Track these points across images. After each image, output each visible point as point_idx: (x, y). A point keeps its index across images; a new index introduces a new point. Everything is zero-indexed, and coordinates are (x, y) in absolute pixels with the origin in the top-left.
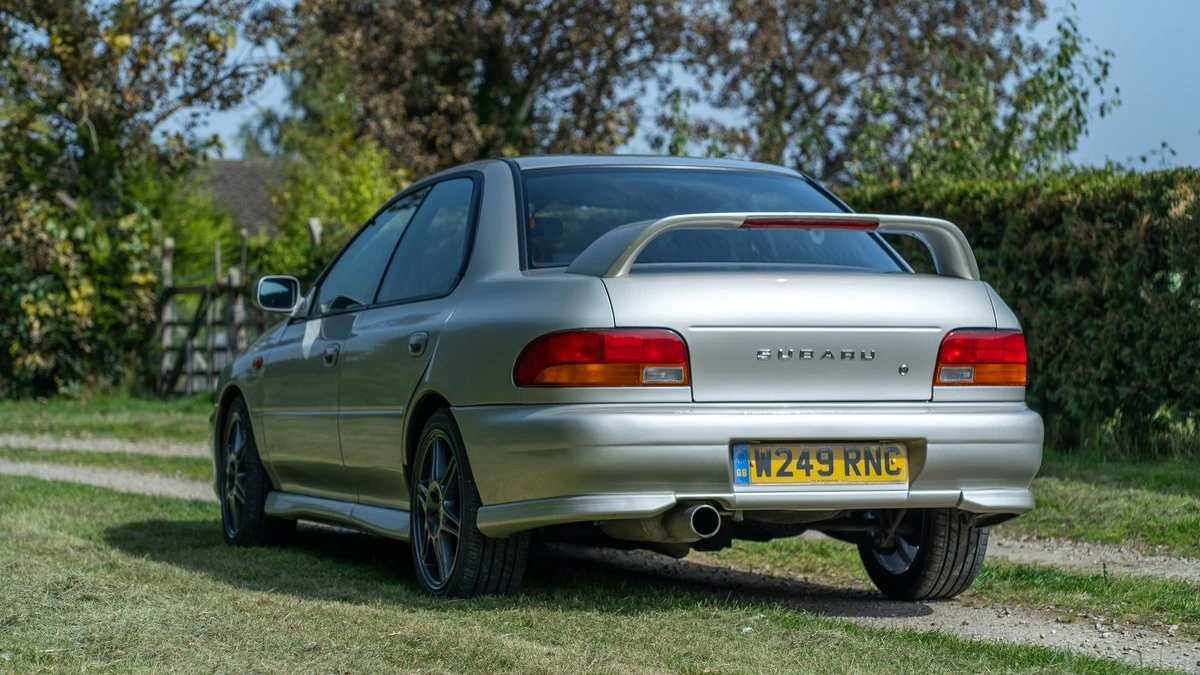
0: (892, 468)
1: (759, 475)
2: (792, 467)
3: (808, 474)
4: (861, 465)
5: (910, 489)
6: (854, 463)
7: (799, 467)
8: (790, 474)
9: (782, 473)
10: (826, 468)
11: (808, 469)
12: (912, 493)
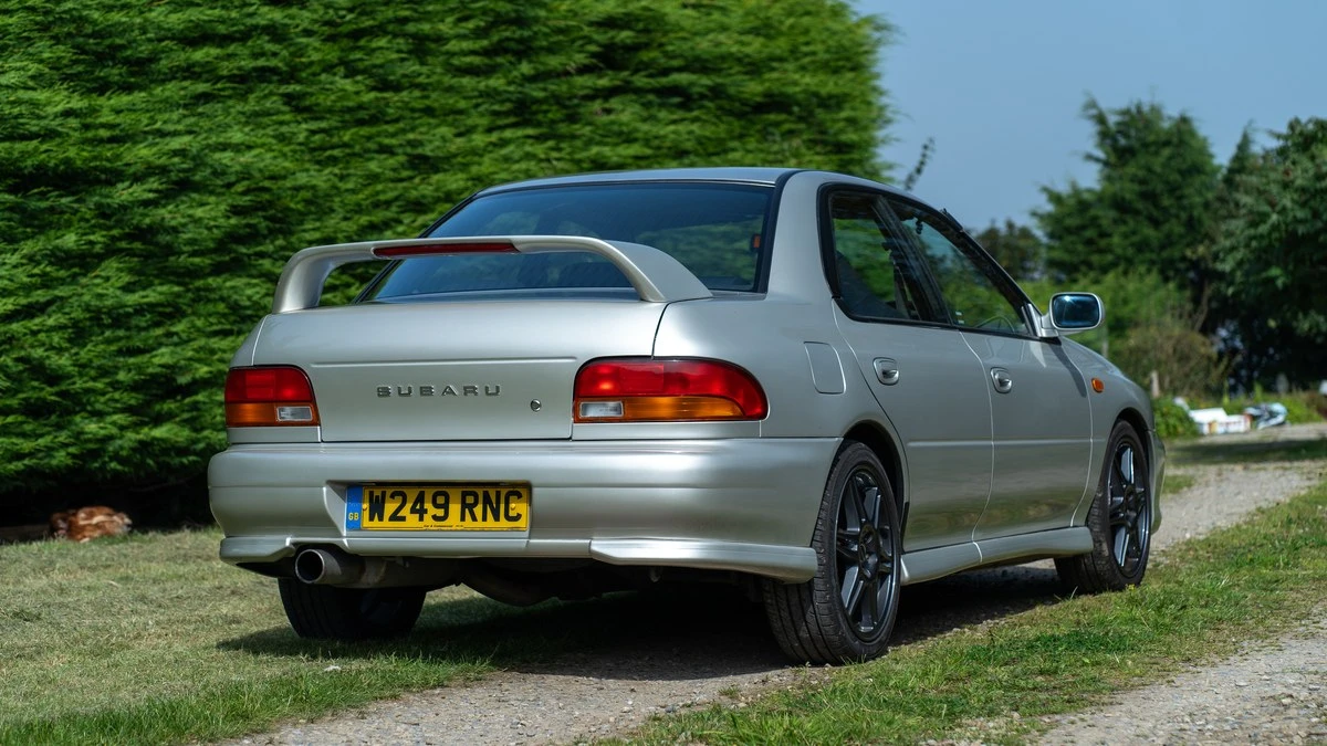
0: (512, 514)
1: (371, 519)
2: (405, 512)
3: (421, 519)
4: (478, 510)
5: (530, 538)
6: (471, 507)
7: (413, 511)
8: (403, 519)
9: (394, 517)
10: (440, 513)
11: (422, 513)
12: (532, 541)
